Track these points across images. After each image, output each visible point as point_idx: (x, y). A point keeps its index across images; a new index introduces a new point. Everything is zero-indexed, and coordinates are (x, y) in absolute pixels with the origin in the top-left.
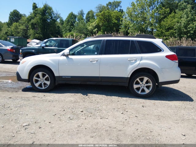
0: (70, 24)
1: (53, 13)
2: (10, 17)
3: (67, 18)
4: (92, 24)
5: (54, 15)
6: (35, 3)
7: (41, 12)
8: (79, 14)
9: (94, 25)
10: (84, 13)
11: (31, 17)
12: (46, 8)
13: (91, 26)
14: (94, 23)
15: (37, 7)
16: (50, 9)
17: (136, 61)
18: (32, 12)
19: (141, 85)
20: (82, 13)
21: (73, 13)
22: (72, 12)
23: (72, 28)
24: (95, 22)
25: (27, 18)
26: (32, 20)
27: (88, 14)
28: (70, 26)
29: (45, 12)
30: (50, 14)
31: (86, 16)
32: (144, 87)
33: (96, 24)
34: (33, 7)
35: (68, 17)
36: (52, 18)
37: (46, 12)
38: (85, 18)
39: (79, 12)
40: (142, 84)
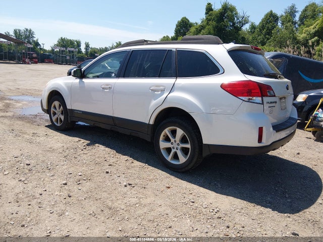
0: (264, 32)
1: (236, 17)
2: (176, 29)
3: (260, 23)
4: (307, 28)
5: (238, 19)
6: (210, 4)
7: (217, 17)
8: (285, 13)
9: (313, 31)
10: (297, 10)
11: (202, 26)
12: (225, 10)
13: (305, 33)
14: (312, 27)
15: (212, 10)
16: (232, 9)
17: (163, 91)
18: (205, 18)
19: (172, 144)
20: (292, 12)
21: (273, 12)
22: (271, 11)
23: (268, 39)
24: (316, 24)
25: (196, 29)
26: (202, 30)
27: (305, 10)
28: (265, 35)
29: (224, 16)
30: (231, 19)
31: (301, 16)
32: (177, 149)
33: (316, 29)
34: (206, 10)
35: (263, 21)
36: (234, 24)
37: (226, 15)
38: (297, 18)
39: (287, 8)
40: (174, 142)
